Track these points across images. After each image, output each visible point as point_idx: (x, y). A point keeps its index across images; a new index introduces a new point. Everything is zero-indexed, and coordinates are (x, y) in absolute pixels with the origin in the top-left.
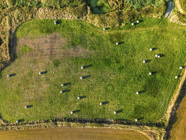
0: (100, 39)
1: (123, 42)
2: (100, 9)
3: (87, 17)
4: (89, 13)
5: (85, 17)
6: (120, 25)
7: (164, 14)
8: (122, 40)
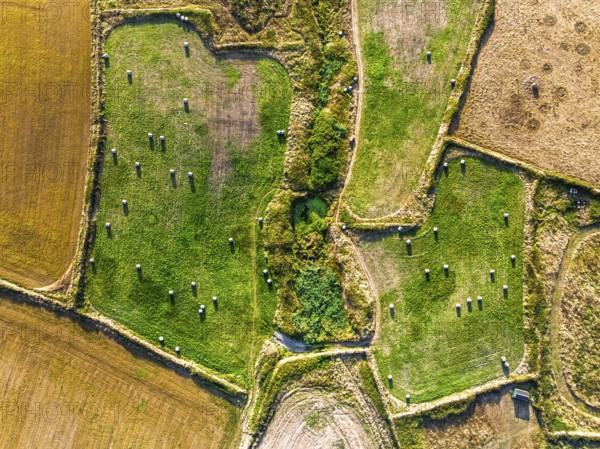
0: (243, 210)
1: (233, 251)
2: (302, 216)
3: (286, 189)
4: (294, 194)
5: (287, 186)
6: (266, 249)
7: (280, 330)
8: (237, 250)
